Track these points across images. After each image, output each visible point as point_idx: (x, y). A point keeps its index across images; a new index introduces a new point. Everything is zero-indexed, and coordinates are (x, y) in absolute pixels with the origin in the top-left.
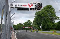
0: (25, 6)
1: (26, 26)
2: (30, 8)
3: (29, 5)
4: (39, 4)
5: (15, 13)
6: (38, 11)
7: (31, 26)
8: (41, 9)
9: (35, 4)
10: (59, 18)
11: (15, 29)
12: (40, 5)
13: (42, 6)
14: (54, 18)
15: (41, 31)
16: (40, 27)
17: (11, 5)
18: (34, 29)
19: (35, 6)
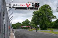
0: (22, 6)
1: (24, 26)
2: (28, 8)
3: (27, 5)
4: (36, 3)
5: (13, 13)
6: (36, 10)
7: (29, 25)
8: (38, 9)
9: (33, 3)
10: (56, 17)
11: (14, 28)
12: (37, 5)
13: (39, 6)
14: (51, 17)
15: (39, 30)
16: (38, 26)
17: (9, 5)
18: (32, 28)
19: (33, 5)
